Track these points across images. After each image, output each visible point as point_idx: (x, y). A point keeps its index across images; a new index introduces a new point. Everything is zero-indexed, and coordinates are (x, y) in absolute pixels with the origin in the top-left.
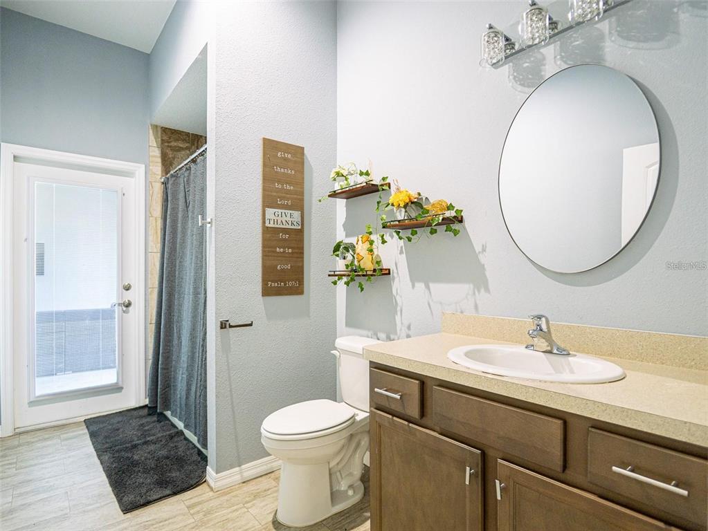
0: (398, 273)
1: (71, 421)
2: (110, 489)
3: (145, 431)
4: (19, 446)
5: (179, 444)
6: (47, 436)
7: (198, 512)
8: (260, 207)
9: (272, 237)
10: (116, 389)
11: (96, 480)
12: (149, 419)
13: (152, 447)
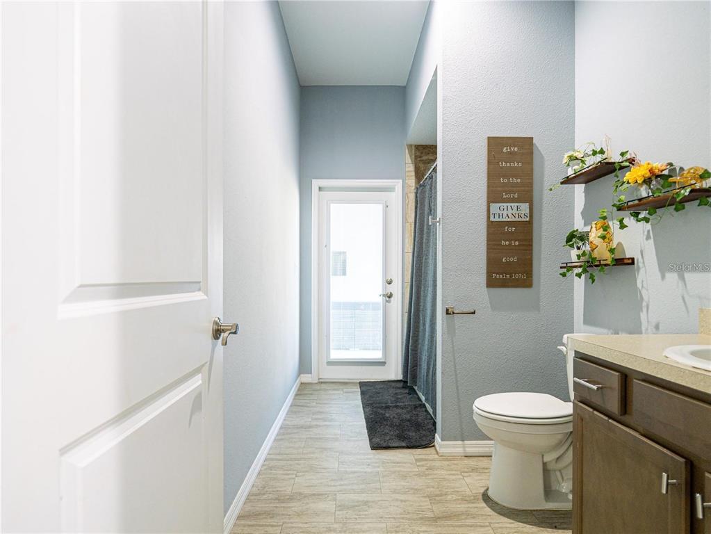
0: (644, 262)
1: (351, 381)
2: (366, 431)
3: (398, 398)
4: (320, 390)
5: (421, 414)
6: (336, 388)
7: (423, 466)
8: (485, 203)
9: (496, 231)
10: (382, 363)
11: (358, 423)
12: (402, 391)
13: (399, 411)
